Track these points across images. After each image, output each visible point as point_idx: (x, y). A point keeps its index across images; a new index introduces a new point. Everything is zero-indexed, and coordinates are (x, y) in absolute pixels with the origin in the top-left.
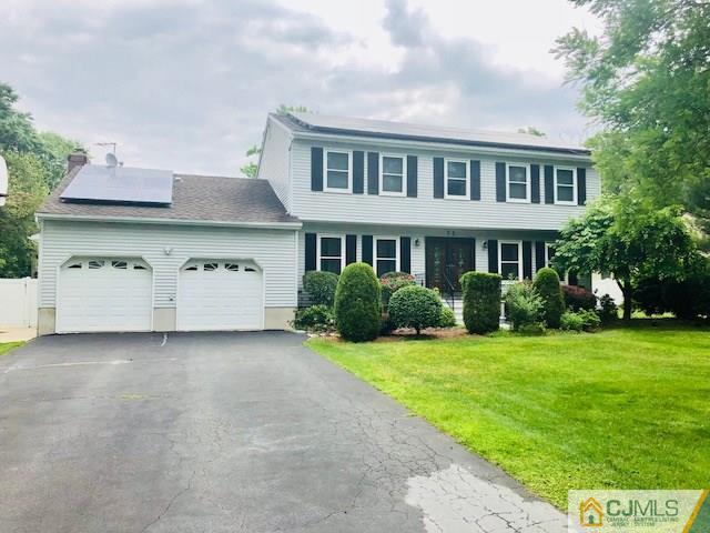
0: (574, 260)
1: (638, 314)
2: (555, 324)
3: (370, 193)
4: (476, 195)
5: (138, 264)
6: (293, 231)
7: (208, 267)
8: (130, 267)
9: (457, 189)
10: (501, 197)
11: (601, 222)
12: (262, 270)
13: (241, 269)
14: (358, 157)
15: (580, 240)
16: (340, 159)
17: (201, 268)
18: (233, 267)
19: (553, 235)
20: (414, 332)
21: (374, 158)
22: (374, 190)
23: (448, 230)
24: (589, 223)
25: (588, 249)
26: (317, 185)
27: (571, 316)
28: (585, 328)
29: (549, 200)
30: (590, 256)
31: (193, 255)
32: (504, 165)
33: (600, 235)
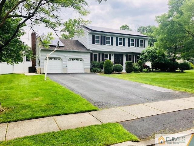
0: (144, 59)
1: (154, 70)
2: (142, 71)
3: (104, 44)
4: (124, 45)
5: (59, 59)
6: (89, 53)
7: (73, 60)
8: (58, 59)
9: (121, 44)
10: (129, 46)
11: (149, 51)
12: (83, 60)
13: (79, 60)
14: (102, 37)
15: (145, 55)
16: (98, 37)
17: (71, 60)
18: (77, 60)
19: (139, 54)
20: (117, 72)
21: (104, 37)
22: (105, 44)
23: (118, 52)
24: (147, 51)
25: (147, 57)
26: (93, 43)
27: (144, 70)
28: (146, 72)
29: (138, 46)
30: (147, 58)
31: (71, 57)
32: (130, 39)
33: (149, 54)
